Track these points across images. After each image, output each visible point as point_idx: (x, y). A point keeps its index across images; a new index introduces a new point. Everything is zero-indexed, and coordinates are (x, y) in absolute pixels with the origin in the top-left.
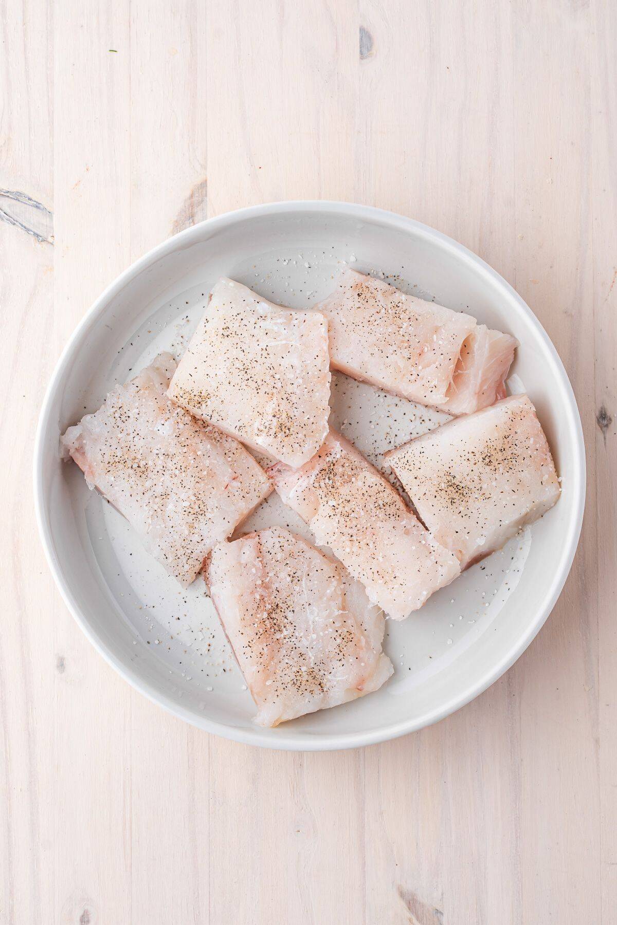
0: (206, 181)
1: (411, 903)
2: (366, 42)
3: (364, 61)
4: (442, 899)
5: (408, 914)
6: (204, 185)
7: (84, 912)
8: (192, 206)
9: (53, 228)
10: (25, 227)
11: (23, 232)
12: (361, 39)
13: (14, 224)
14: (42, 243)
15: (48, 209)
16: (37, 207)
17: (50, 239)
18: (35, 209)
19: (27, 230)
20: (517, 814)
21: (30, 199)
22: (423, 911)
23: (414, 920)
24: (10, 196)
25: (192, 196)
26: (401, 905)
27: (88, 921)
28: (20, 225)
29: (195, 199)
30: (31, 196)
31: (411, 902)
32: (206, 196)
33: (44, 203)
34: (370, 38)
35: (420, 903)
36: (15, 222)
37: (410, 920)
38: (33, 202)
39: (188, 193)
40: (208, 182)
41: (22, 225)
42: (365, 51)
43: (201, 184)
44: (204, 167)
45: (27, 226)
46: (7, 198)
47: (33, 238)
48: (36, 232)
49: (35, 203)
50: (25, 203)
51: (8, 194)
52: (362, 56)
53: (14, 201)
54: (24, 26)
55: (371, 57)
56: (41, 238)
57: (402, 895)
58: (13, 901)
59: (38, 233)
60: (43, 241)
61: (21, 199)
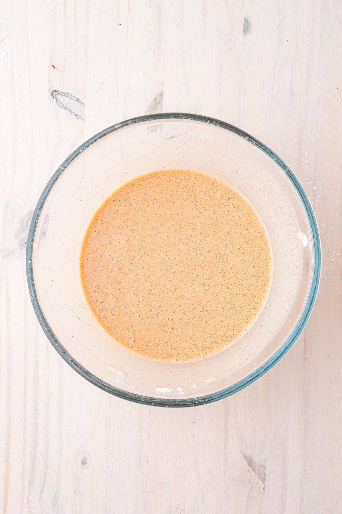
1: (250, 462)
2: (247, 26)
3: (245, 35)
4: (265, 461)
5: (248, 467)
6: (162, 94)
7: (84, 458)
8: (155, 104)
9: (85, 112)
10: (71, 111)
11: (70, 113)
12: (244, 24)
13: (65, 109)
15: (83, 102)
17: (83, 118)
18: (76, 102)
19: (72, 112)
20: (305, 419)
21: (74, 97)
22: (256, 466)
23: (251, 471)
24: (64, 95)
25: (155, 99)
26: (246, 462)
27: (86, 463)
28: (68, 110)
29: (157, 101)
30: (74, 95)
31: (250, 461)
32: (163, 99)
33: (81, 99)
34: (249, 24)
35: (254, 462)
37: (249, 470)
38: (75, 98)
39: (154, 97)
40: (164, 93)
41: (69, 110)
42: (246, 30)
43: (161, 93)
44: (163, 85)
45: (71, 110)
46: (62, 96)
47: (74, 116)
48: (76, 113)
49: (76, 99)
50: (71, 99)
51: (63, 94)
52: (245, 32)
53: (65, 97)
54: (75, 10)
55: (249, 33)
56: (78, 117)
57: (245, 457)
58: (48, 451)
59: (77, 114)
60: (80, 118)
61: (70, 96)
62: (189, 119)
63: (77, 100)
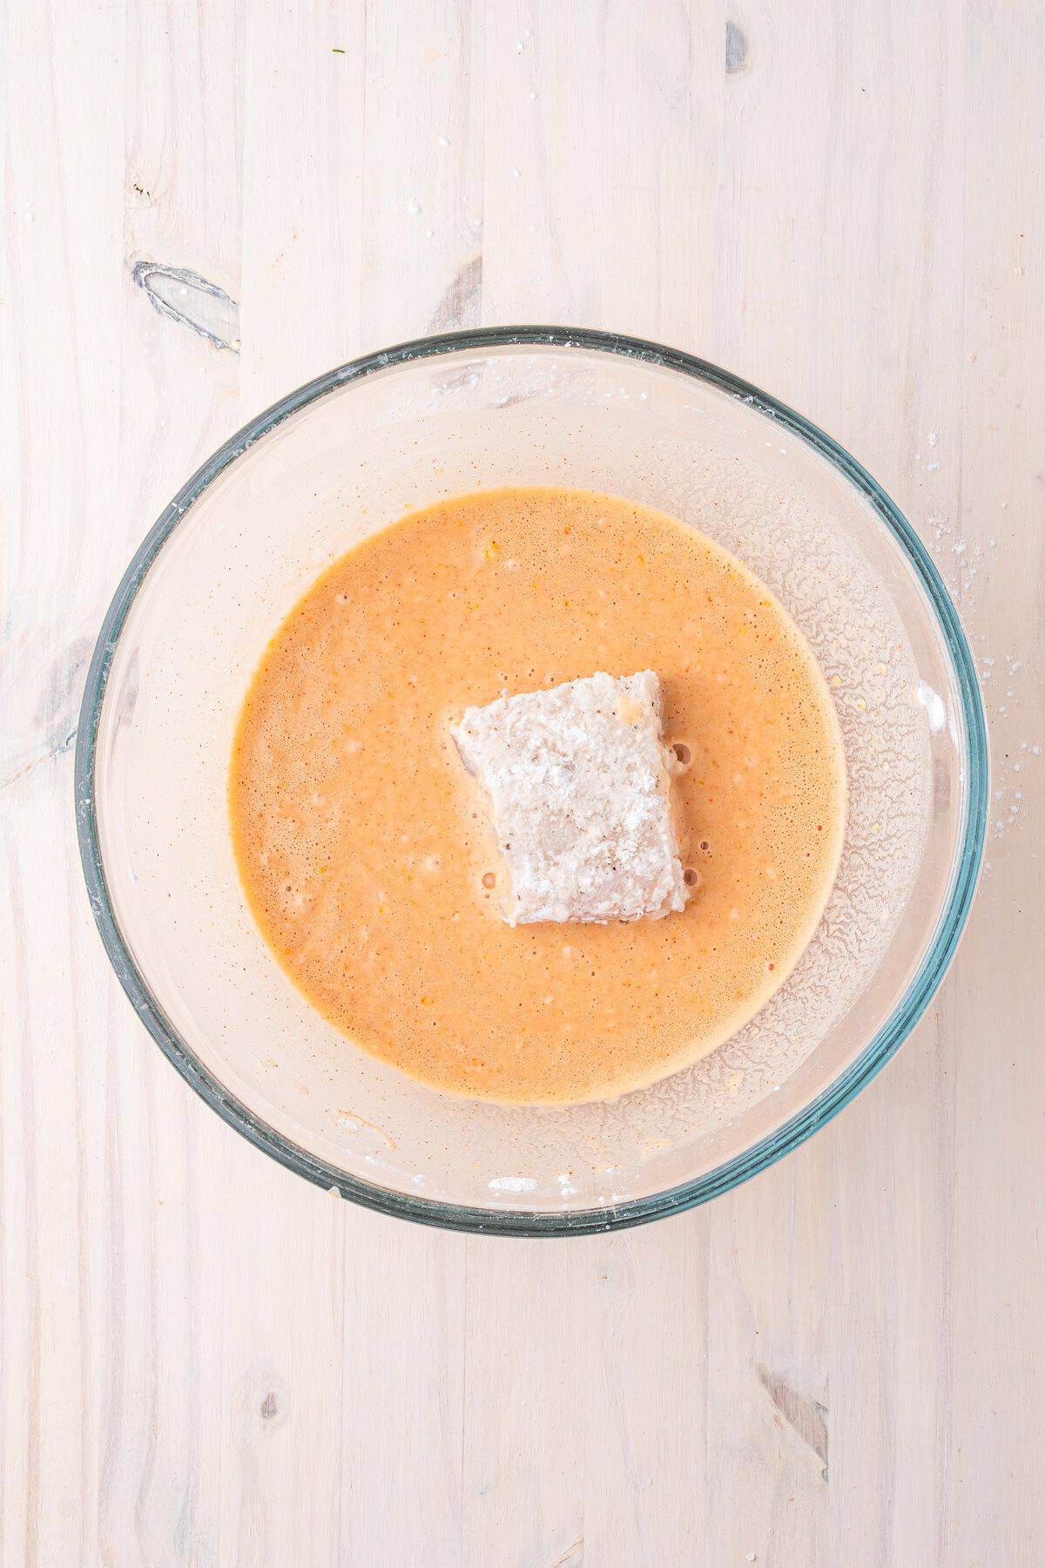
0: (481, 259)
1: (779, 1393)
2: (736, 48)
3: (732, 77)
4: (826, 1388)
5: (773, 1410)
6: (477, 265)
7: (268, 1397)
8: (458, 297)
9: (239, 328)
10: (195, 325)
11: (192, 332)
12: (729, 42)
13: (178, 320)
14: (221, 350)
15: (232, 298)
16: (215, 294)
17: (234, 345)
18: (212, 298)
19: (199, 329)
20: (946, 1258)
21: (204, 281)
22: (797, 1405)
23: (783, 1419)
24: (173, 276)
25: (458, 283)
26: (765, 1394)
27: (274, 1412)
28: (187, 322)
29: (464, 287)
30: (205, 277)
31: (778, 1391)
32: (480, 282)
33: (226, 287)
34: (742, 40)
35: (792, 1393)
36: (180, 317)
37: (776, 1419)
38: (207, 286)
39: (452, 278)
40: (484, 260)
41: (190, 322)
42: (734, 61)
43: (473, 263)
44: (479, 238)
45: (199, 324)
46: (166, 279)
47: (206, 343)
48: (212, 333)
49: (212, 288)
50: (197, 288)
51: (170, 273)
52: (730, 68)
53: (178, 284)
54: (200, 10)
55: (744, 70)
56: (220, 343)
57: (764, 1380)
58: (157, 1377)
59: (216, 335)
60: (224, 347)
61: (191, 281)
62: (568, 345)
63: (215, 292)
